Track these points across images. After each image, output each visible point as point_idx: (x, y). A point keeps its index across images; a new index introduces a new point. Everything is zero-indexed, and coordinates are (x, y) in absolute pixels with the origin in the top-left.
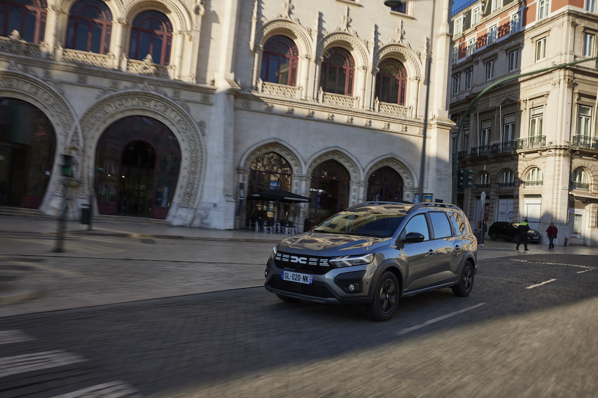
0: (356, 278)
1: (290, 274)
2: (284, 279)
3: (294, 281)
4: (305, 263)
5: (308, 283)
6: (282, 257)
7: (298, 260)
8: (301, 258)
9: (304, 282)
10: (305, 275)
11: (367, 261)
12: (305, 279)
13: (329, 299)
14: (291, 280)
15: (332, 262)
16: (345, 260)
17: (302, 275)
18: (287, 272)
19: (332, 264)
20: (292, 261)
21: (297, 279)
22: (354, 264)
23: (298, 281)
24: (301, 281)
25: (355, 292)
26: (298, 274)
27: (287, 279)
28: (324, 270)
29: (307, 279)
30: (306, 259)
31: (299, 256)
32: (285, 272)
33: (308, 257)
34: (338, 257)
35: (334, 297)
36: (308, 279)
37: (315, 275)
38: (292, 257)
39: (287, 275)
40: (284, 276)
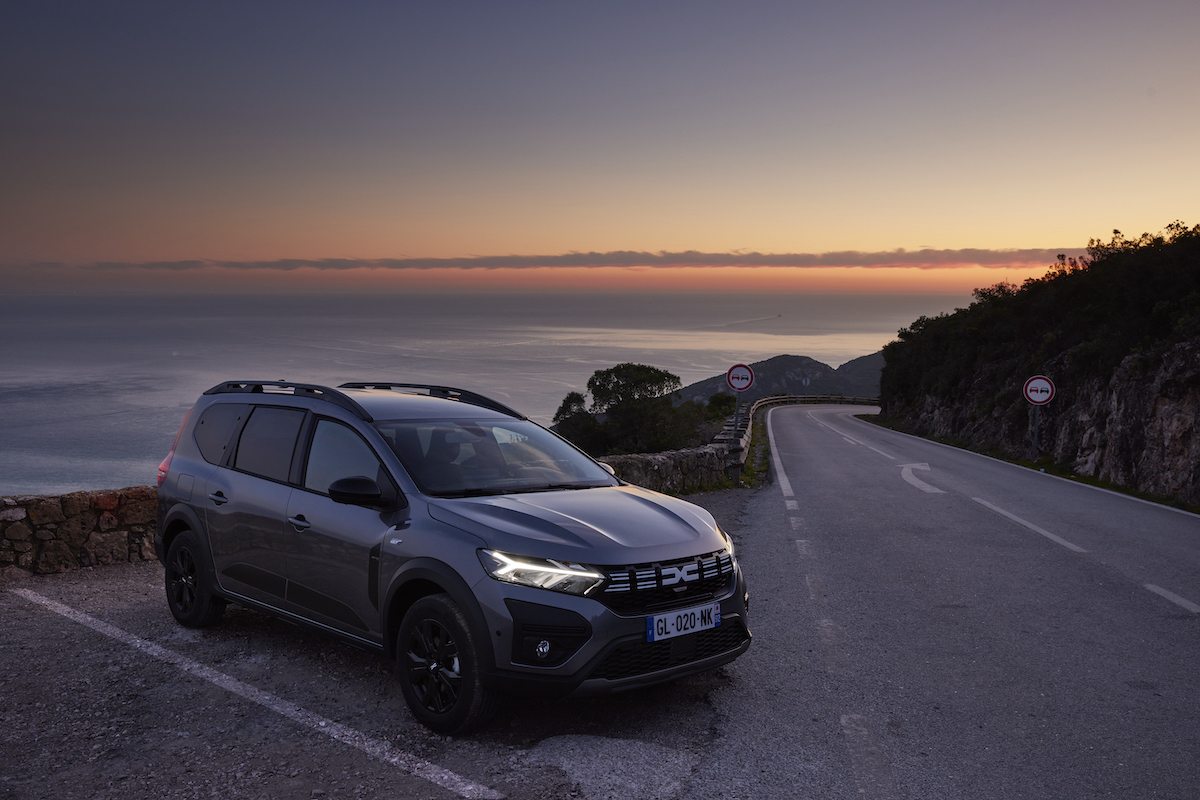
1: (671, 617)
2: (657, 638)
3: (683, 632)
4: (696, 577)
5: (713, 626)
6: (632, 581)
7: (683, 574)
8: (686, 568)
9: (704, 627)
10: (704, 607)
12: (705, 617)
14: (674, 633)
17: (697, 610)
18: (662, 616)
20: (666, 582)
21: (688, 625)
23: (691, 631)
24: (699, 627)
26: (688, 611)
27: (664, 637)
29: (709, 617)
30: (695, 566)
31: (680, 564)
32: (656, 618)
36: (712, 614)
38: (665, 572)
39: (661, 625)
40: (656, 631)
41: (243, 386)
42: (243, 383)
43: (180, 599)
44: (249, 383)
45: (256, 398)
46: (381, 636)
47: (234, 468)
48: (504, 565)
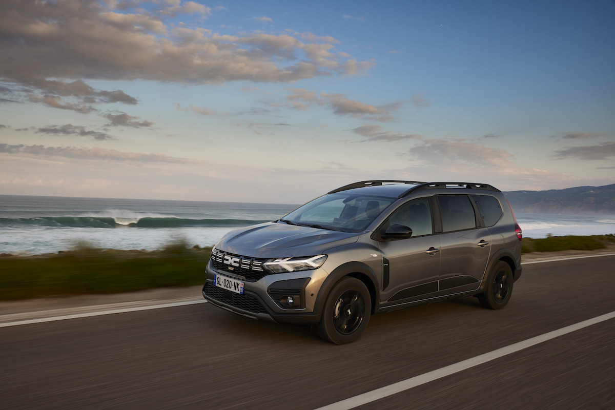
0: (297, 287)
1: (223, 278)
2: (217, 285)
3: (226, 288)
4: (238, 265)
5: (239, 292)
6: (216, 257)
7: (230, 261)
8: (234, 259)
9: (235, 291)
10: (236, 281)
11: (315, 265)
12: (236, 286)
13: (261, 314)
14: (222, 287)
15: (267, 265)
16: (284, 264)
17: (233, 281)
18: (220, 276)
19: (267, 268)
20: (225, 262)
21: (228, 286)
22: (297, 269)
23: (229, 289)
24: (232, 289)
25: (293, 306)
26: (230, 279)
27: (219, 286)
28: (257, 276)
30: (238, 260)
31: (232, 256)
32: (218, 275)
33: (241, 257)
34: (277, 259)
35: (266, 312)
36: (239, 286)
37: (247, 283)
38: (226, 257)
39: (219, 280)
40: (216, 281)
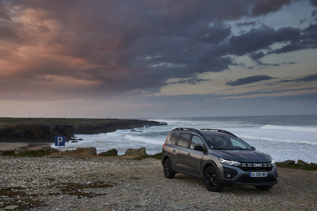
1: (255, 173)
2: (252, 176)
3: (258, 176)
4: (262, 166)
5: (266, 176)
6: (247, 165)
7: (258, 165)
8: (259, 164)
9: (263, 176)
10: (263, 172)
14: (256, 176)
17: (262, 173)
18: (253, 172)
19: (272, 165)
20: (254, 166)
21: (259, 175)
23: (260, 176)
24: (262, 176)
26: (260, 172)
27: (253, 176)
28: (269, 169)
30: (261, 164)
31: (258, 163)
32: (252, 173)
33: (263, 163)
36: (265, 174)
37: (268, 172)
38: (254, 164)
39: (253, 174)
40: (251, 175)
41: (179, 129)
42: (179, 128)
43: (166, 172)
44: (180, 128)
45: (182, 132)
46: (202, 175)
47: (177, 145)
48: (222, 160)
